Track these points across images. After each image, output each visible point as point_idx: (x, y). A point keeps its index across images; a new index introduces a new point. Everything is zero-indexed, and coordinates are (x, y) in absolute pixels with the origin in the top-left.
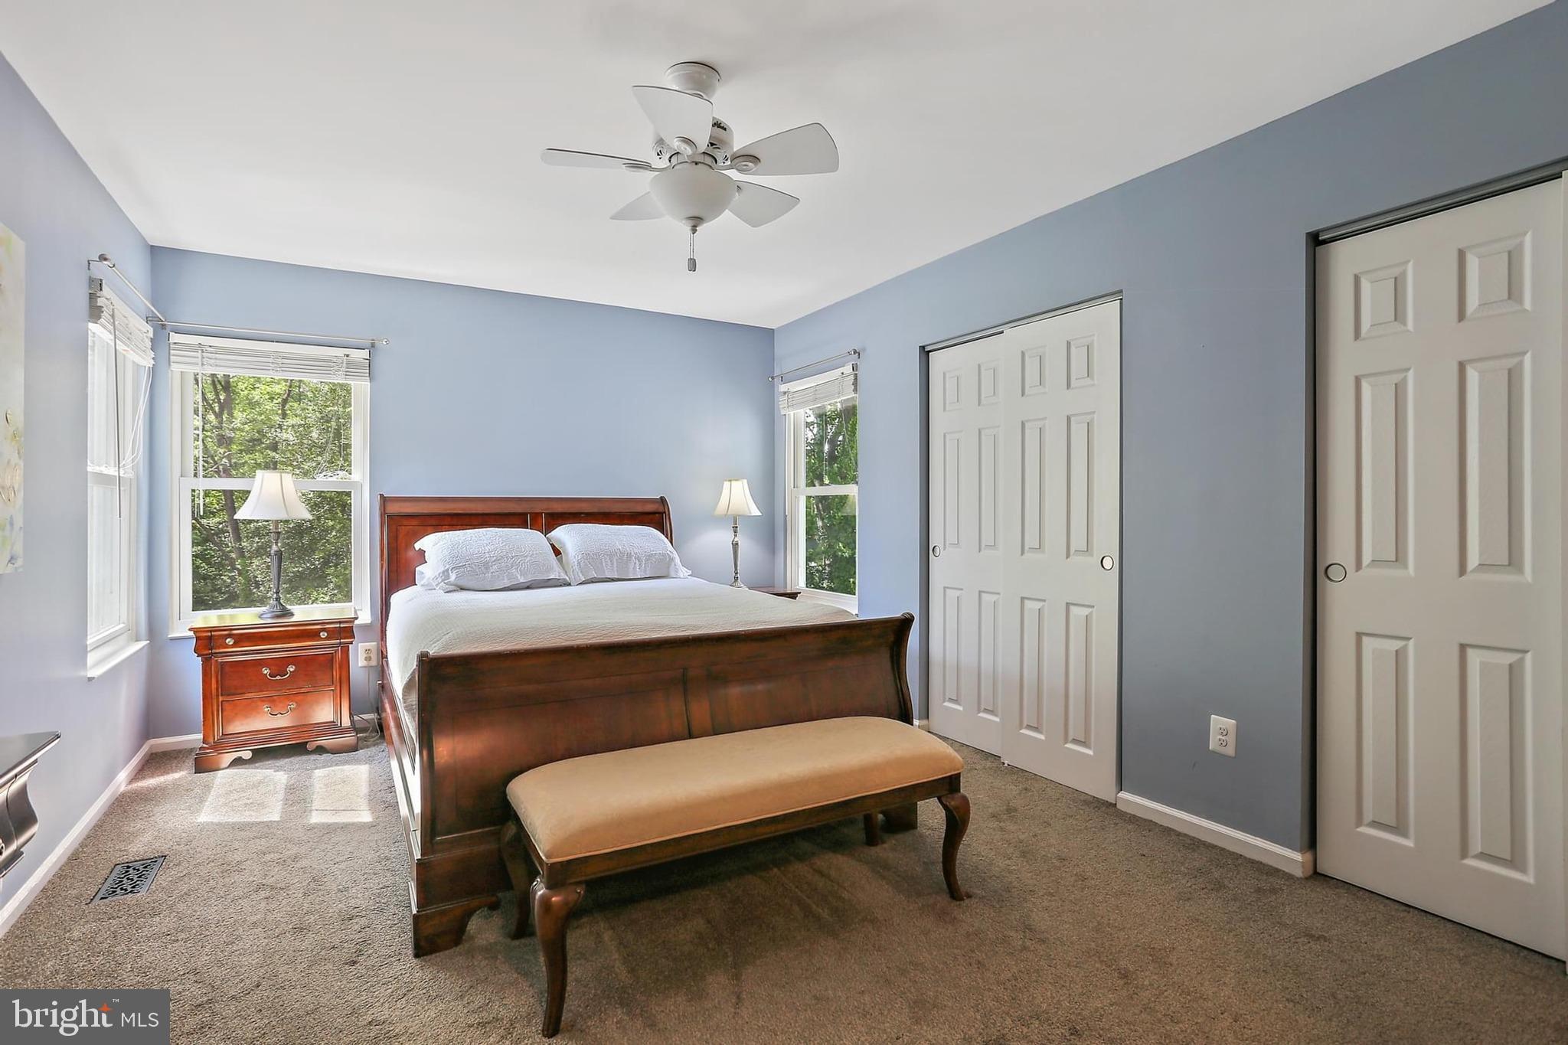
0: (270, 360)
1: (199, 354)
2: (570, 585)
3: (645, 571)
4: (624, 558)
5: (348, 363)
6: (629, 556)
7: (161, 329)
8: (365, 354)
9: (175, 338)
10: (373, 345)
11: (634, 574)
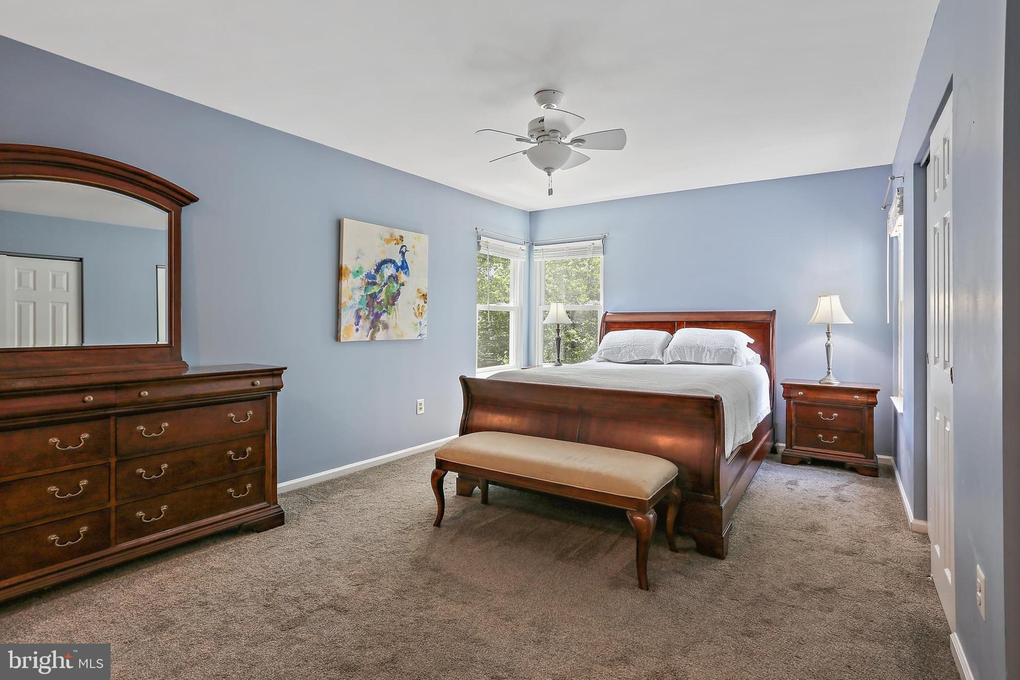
0: (565, 252)
1: (542, 253)
2: (663, 364)
3: (714, 359)
4: (700, 350)
5: (594, 247)
6: (704, 349)
7: (531, 244)
8: (599, 243)
9: (535, 248)
10: (605, 237)
11: (705, 360)
